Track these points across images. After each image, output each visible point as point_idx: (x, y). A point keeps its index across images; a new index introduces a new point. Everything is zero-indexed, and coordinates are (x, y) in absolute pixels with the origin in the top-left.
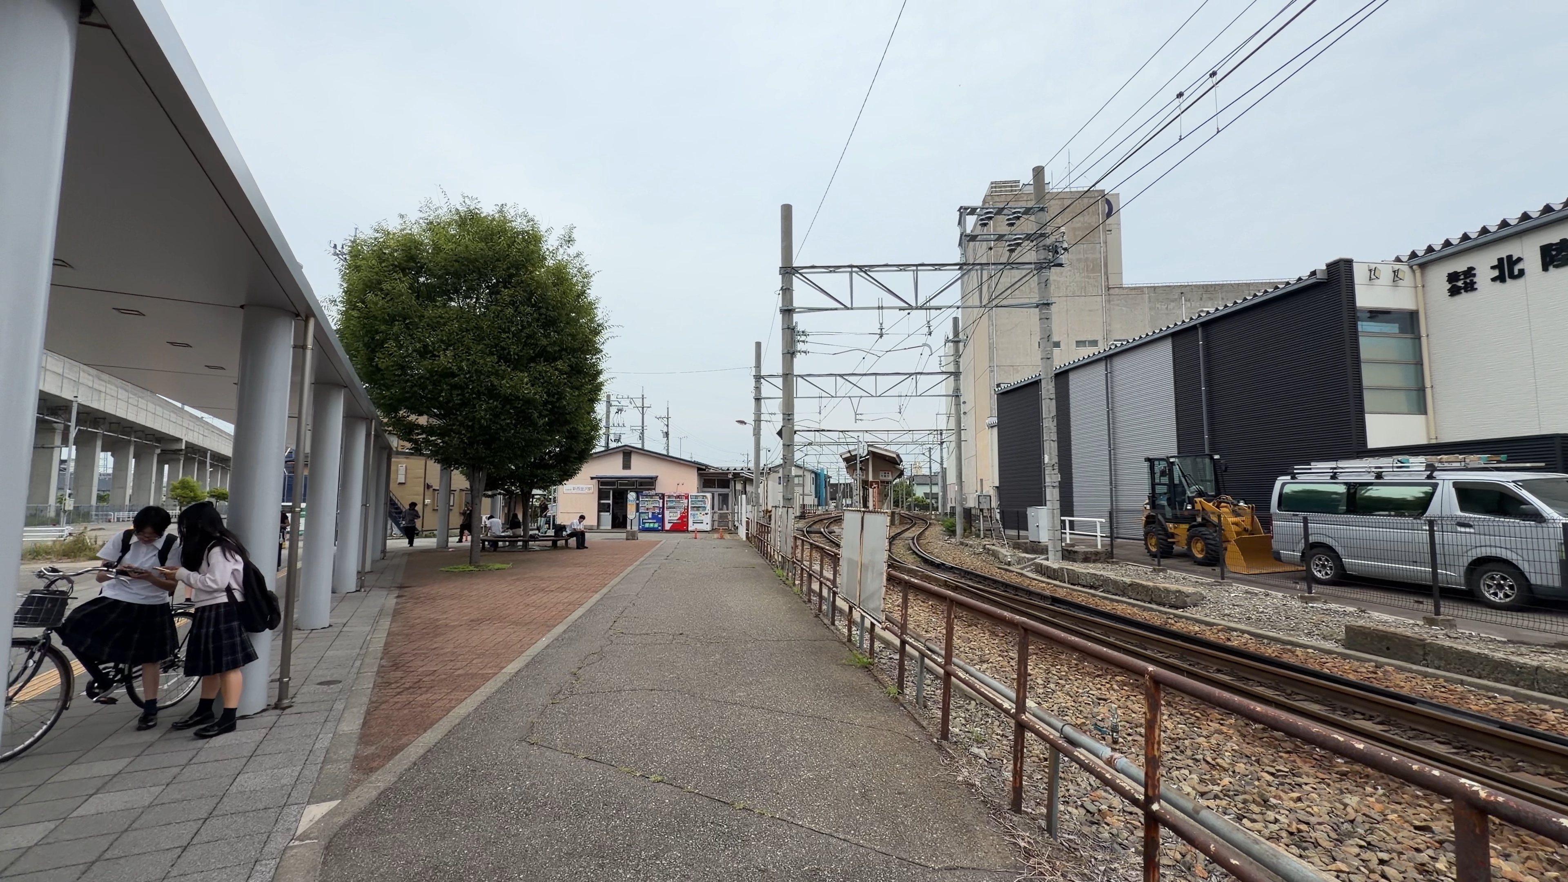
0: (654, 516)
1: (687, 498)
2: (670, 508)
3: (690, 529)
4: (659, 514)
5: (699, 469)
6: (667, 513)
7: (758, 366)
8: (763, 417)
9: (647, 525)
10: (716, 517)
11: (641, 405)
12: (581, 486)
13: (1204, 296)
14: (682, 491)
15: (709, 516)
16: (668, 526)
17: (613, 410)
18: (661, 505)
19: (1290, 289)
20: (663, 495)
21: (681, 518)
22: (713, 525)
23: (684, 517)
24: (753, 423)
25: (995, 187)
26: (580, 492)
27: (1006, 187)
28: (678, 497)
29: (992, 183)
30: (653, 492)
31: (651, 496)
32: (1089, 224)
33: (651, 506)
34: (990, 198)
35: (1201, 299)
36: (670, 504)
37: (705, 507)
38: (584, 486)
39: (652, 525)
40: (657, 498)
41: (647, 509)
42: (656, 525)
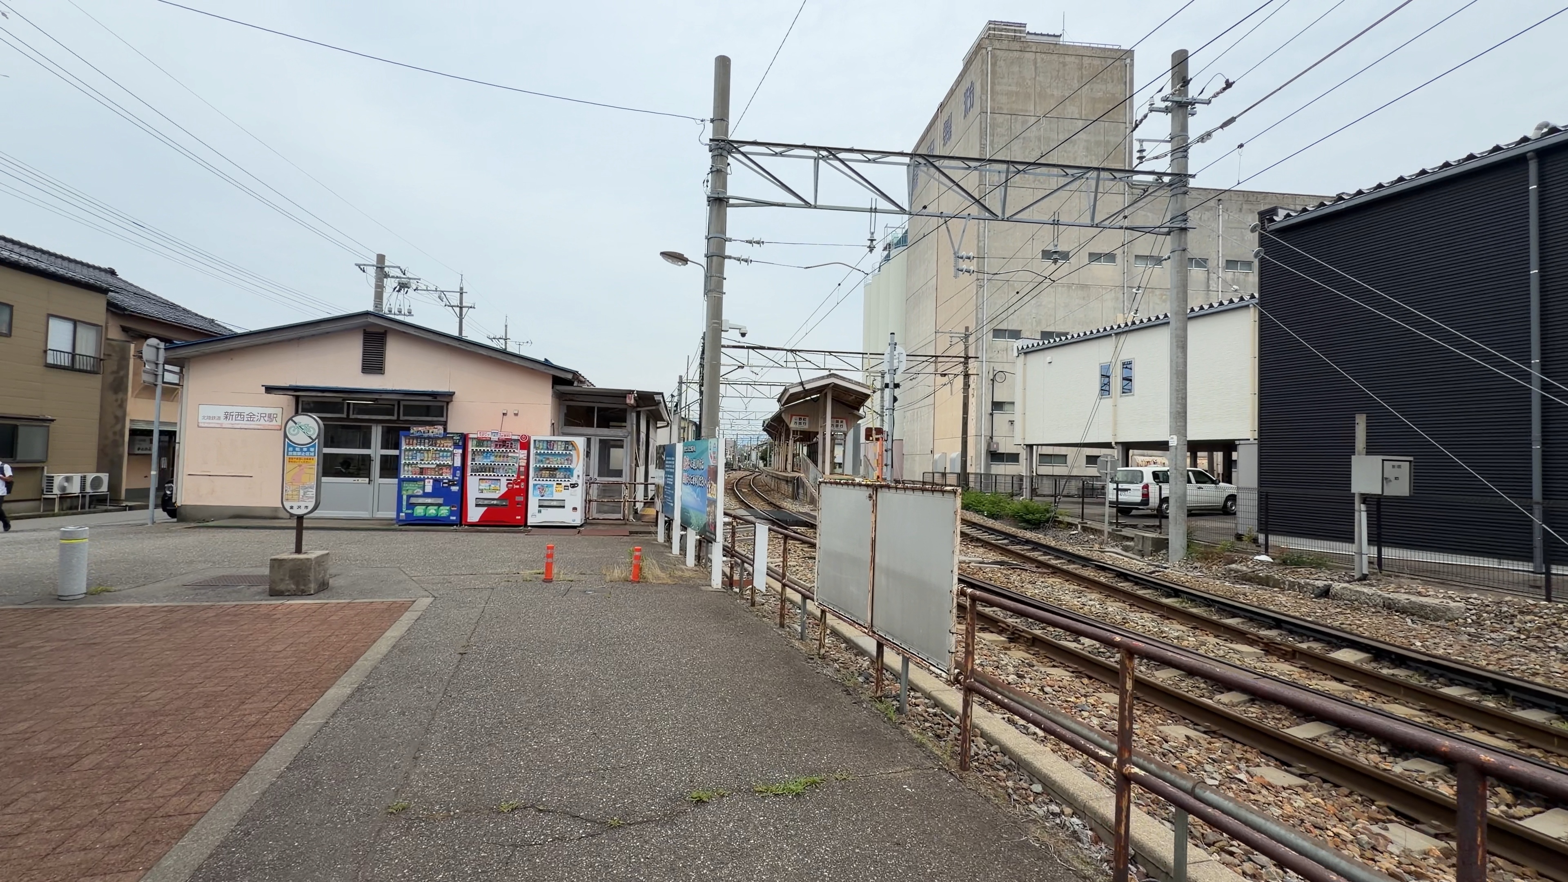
0: (439, 490)
1: (525, 446)
2: (482, 469)
3: (531, 521)
4: (451, 483)
5: (557, 381)
6: (473, 483)
7: (721, 117)
8: (730, 249)
9: (419, 511)
10: (594, 493)
11: (457, 303)
12: (247, 410)
13: (1245, 206)
14: (514, 429)
15: (579, 491)
16: (474, 514)
17: (390, 284)
18: (458, 463)
19: (1342, 205)
20: (464, 438)
21: (509, 495)
22: (587, 510)
23: (518, 492)
24: (703, 261)
25: (994, 29)
26: (244, 424)
27: (1008, 30)
28: (504, 443)
29: (990, 22)
30: (438, 430)
31: (433, 440)
32: (1113, 94)
33: (430, 462)
34: (987, 41)
35: (1241, 210)
36: (481, 461)
37: (569, 471)
38: (256, 411)
39: (432, 511)
40: (448, 445)
41: (422, 471)
42: (444, 511)
